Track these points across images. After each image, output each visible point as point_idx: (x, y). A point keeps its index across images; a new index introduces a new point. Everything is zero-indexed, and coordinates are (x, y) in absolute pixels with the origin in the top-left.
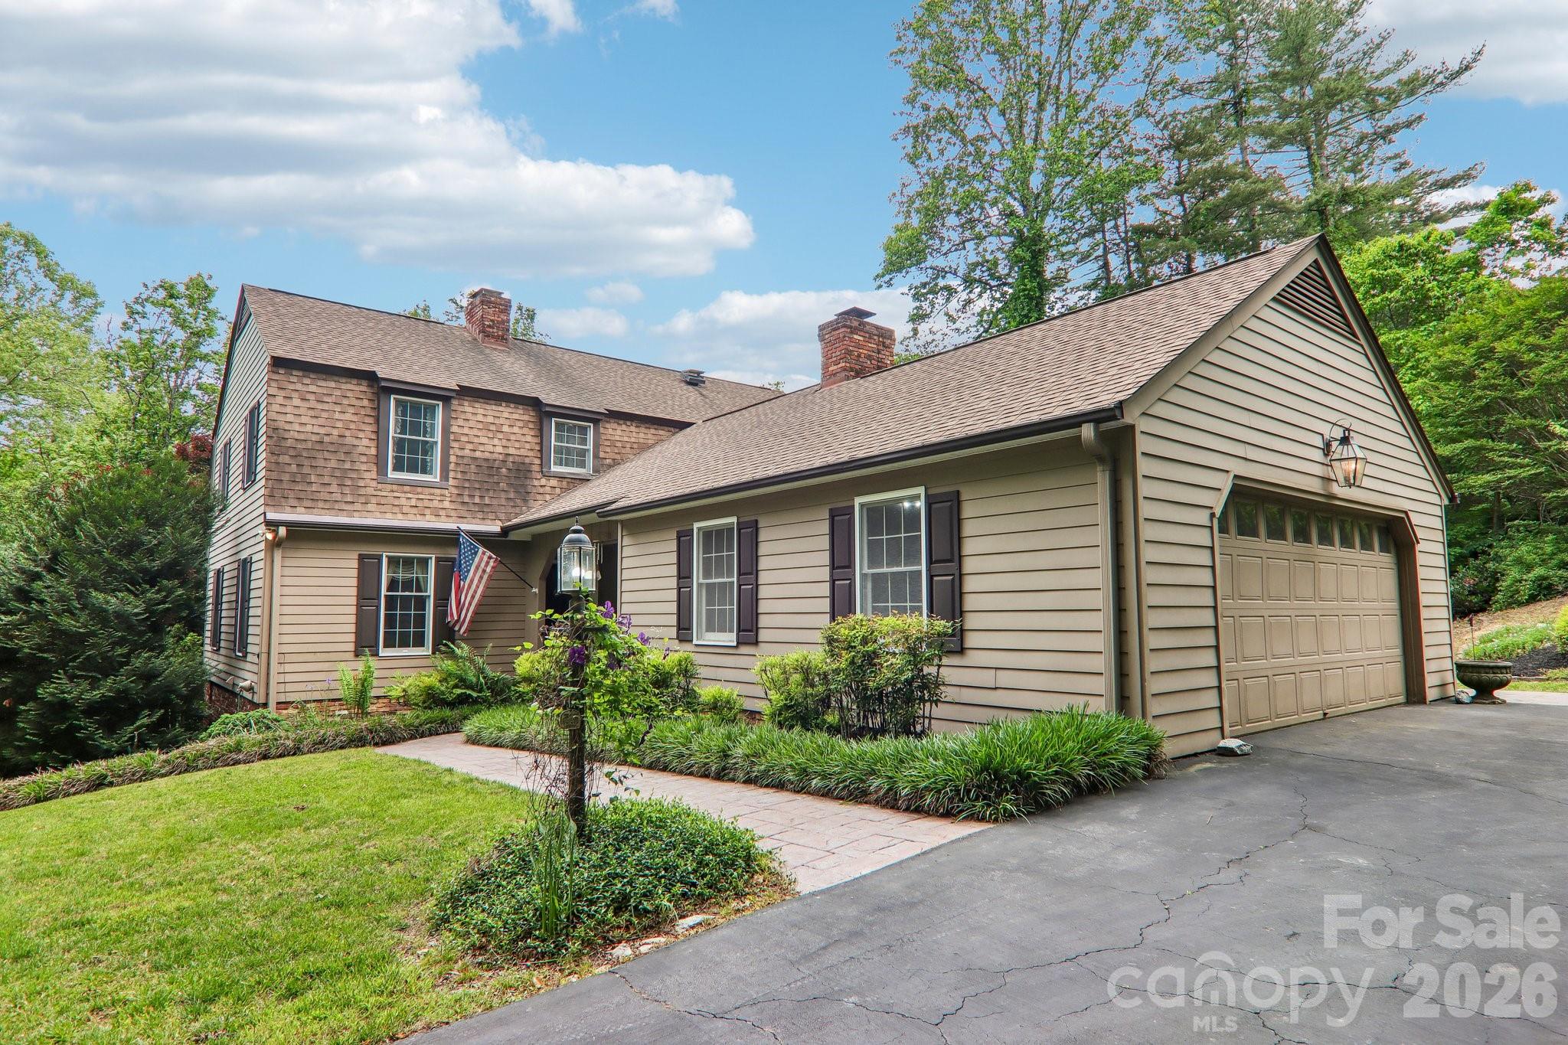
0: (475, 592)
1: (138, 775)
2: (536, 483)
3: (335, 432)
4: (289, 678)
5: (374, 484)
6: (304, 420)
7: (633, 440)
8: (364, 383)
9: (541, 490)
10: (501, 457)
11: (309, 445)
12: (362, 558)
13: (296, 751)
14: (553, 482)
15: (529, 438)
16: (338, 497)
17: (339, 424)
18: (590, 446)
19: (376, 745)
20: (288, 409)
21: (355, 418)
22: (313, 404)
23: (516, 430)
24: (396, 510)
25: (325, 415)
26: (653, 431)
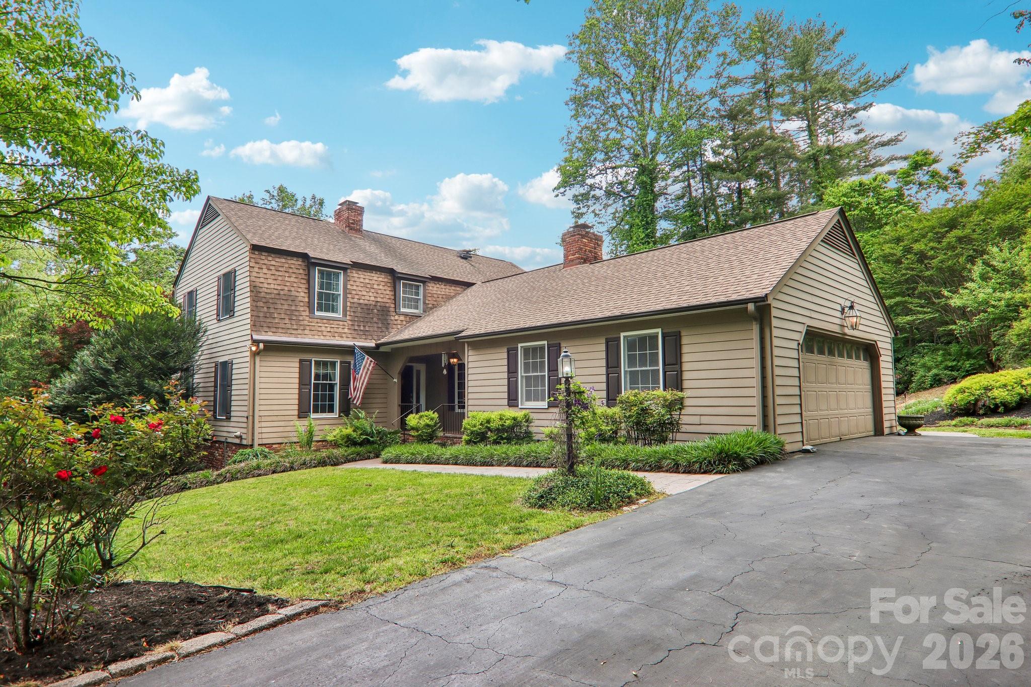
0: (364, 381)
1: (204, 483)
2: (392, 318)
3: (286, 288)
4: (264, 430)
5: (307, 318)
6: (270, 281)
7: (443, 293)
8: (300, 260)
9: (395, 323)
10: (374, 303)
11: (273, 296)
12: (301, 361)
13: (292, 468)
14: (402, 318)
15: (388, 292)
16: (289, 326)
17: (288, 284)
18: (421, 297)
19: (332, 465)
20: (261, 275)
21: (296, 280)
22: (274, 272)
23: (381, 287)
24: (320, 333)
25: (280, 278)
26: (453, 288)
